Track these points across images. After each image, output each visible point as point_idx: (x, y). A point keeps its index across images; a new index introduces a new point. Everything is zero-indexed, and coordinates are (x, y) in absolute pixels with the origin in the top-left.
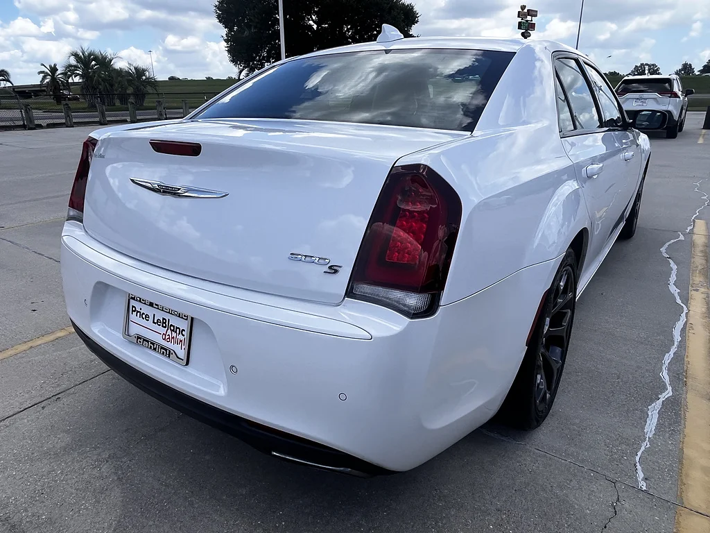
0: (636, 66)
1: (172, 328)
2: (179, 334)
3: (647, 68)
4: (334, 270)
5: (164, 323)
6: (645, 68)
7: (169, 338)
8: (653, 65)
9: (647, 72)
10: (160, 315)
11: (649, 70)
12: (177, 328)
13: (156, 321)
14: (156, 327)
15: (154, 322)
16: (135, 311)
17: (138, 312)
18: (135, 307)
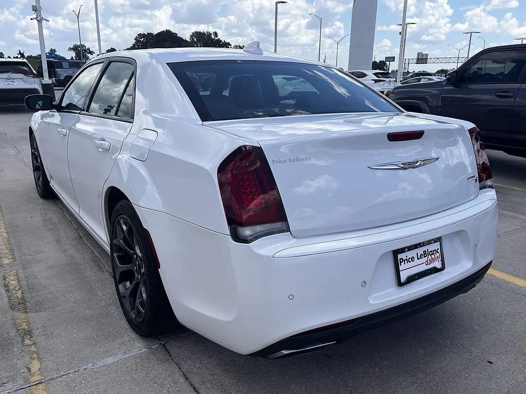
1: (431, 253)
4: (476, 180)
5: (425, 254)
7: (430, 261)
14: (421, 261)
15: (418, 258)
16: (402, 262)
17: (405, 261)
18: (402, 259)
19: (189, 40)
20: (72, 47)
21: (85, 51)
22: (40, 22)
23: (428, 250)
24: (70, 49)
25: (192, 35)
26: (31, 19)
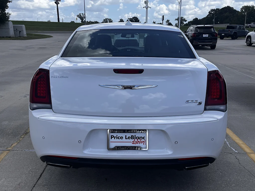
0: (104, 19)
1: (137, 138)
2: (142, 139)
3: (108, 20)
4: (200, 103)
5: (132, 137)
6: (107, 20)
7: (136, 142)
8: (110, 19)
9: (108, 22)
10: (129, 135)
11: (109, 21)
12: (140, 137)
13: (127, 138)
14: (128, 140)
15: (126, 139)
16: (113, 137)
17: (115, 137)
18: (113, 136)
19: (240, 11)
20: (177, 19)
21: (183, 20)
22: (147, 8)
23: (135, 136)
24: (176, 19)
25: (242, 8)
26: (143, 7)
